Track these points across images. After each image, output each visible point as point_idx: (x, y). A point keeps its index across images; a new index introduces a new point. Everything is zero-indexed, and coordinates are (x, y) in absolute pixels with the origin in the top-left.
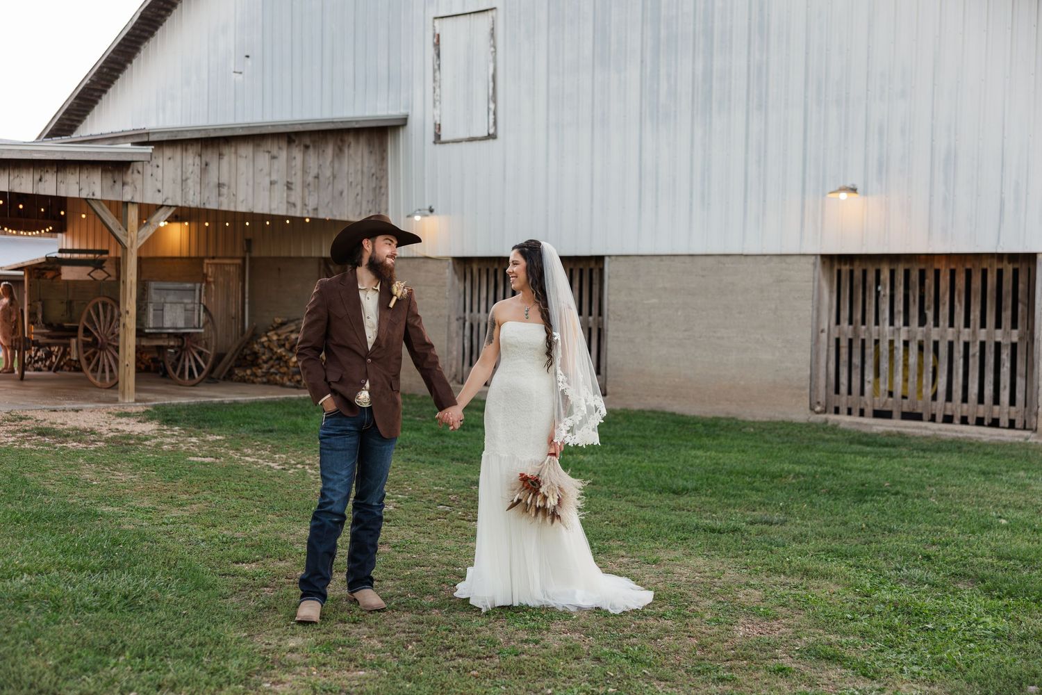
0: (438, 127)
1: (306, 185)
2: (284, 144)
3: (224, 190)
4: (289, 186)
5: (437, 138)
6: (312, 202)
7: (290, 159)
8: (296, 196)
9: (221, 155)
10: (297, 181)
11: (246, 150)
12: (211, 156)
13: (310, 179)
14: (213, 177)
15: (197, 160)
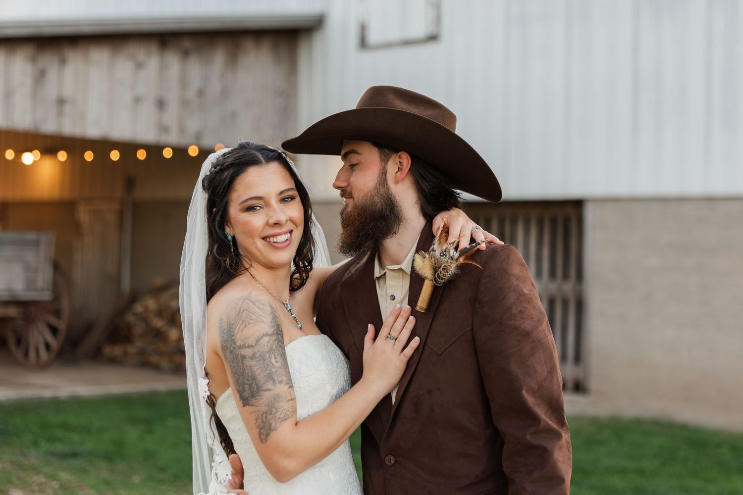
0: (363, 30)
1: (185, 104)
2: (154, 48)
3: (68, 109)
4: (161, 104)
5: (363, 43)
6: (193, 125)
7: (163, 68)
8: (171, 117)
9: (63, 62)
10: (173, 98)
11: (100, 56)
12: (48, 61)
13: (191, 94)
14: (51, 89)
15: (29, 67)
